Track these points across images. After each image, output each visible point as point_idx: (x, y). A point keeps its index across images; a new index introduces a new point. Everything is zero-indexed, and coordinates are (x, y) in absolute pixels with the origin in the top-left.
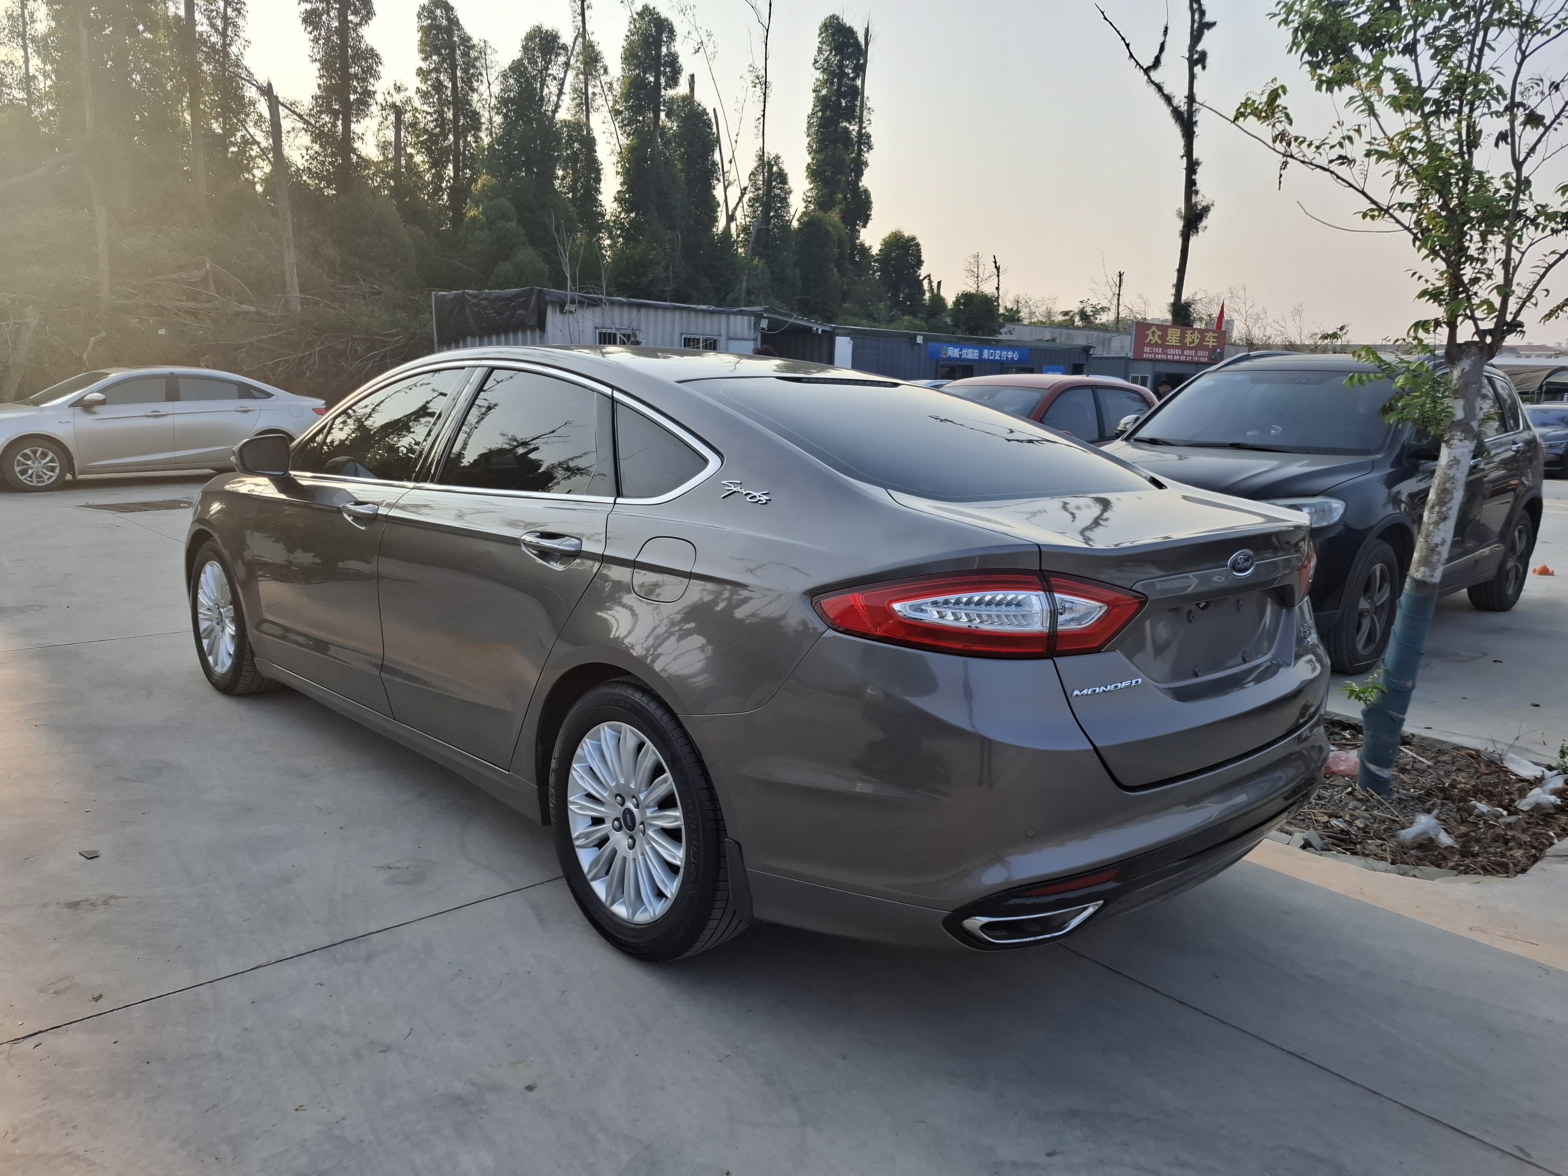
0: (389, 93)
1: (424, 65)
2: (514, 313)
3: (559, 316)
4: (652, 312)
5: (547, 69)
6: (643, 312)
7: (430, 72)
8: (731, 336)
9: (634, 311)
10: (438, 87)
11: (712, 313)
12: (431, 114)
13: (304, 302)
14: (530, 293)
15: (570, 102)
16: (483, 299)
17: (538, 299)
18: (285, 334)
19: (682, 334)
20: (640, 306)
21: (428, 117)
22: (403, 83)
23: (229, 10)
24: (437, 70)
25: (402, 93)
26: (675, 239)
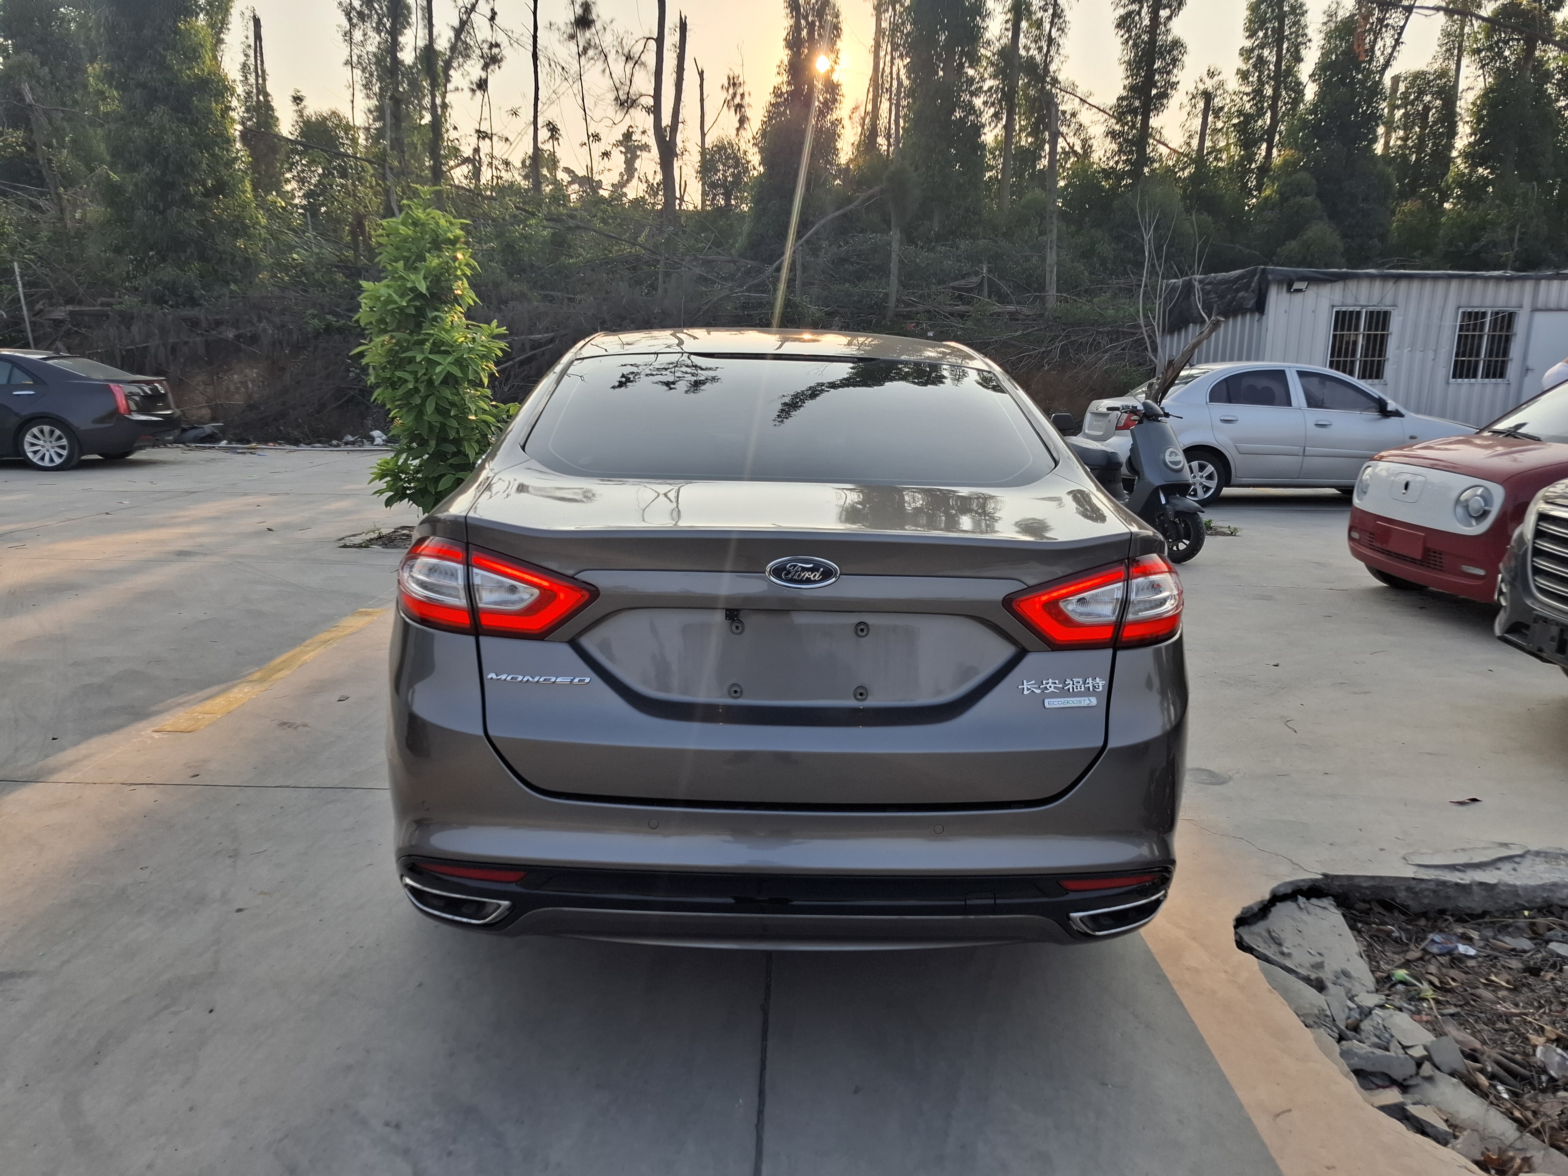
0: (1201, 80)
1: (1248, 44)
2: (1235, 297)
3: (1285, 296)
4: (1416, 285)
5: (1384, 19)
6: (1403, 285)
7: (1252, 50)
8: (1540, 305)
9: (1390, 285)
10: (1261, 62)
11: (1509, 279)
12: (1248, 94)
13: (1058, 299)
14: (1253, 274)
15: (1438, 49)
16: (1208, 284)
17: (1260, 279)
18: (1037, 330)
19: (1459, 307)
20: (1398, 278)
21: (1245, 98)
22: (1217, 66)
23: (1054, 31)
24: (1262, 46)
25: (1216, 78)
26: (1530, 193)
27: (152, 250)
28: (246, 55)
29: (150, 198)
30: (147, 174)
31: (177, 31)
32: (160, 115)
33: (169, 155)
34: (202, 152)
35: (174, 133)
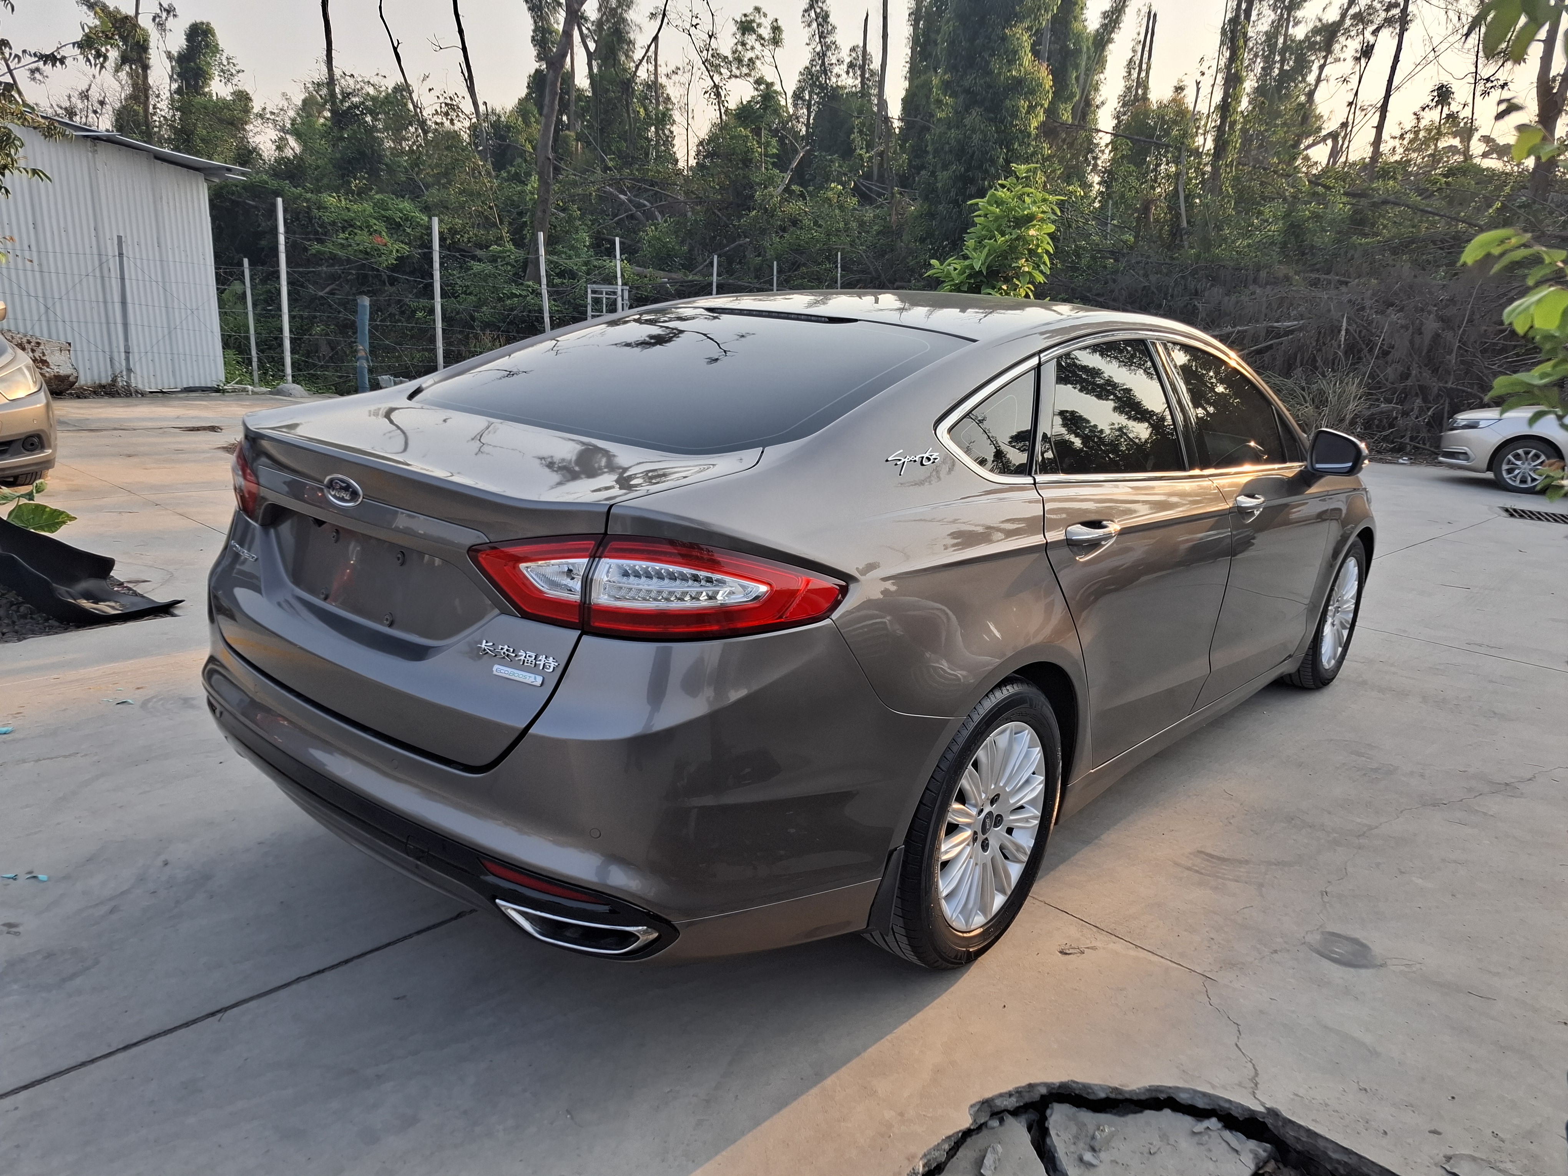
27: (947, 240)
28: (1134, 51)
29: (953, 194)
30: (954, 171)
31: (1004, 38)
32: (974, 117)
33: (974, 153)
34: (1001, 148)
35: (982, 132)
